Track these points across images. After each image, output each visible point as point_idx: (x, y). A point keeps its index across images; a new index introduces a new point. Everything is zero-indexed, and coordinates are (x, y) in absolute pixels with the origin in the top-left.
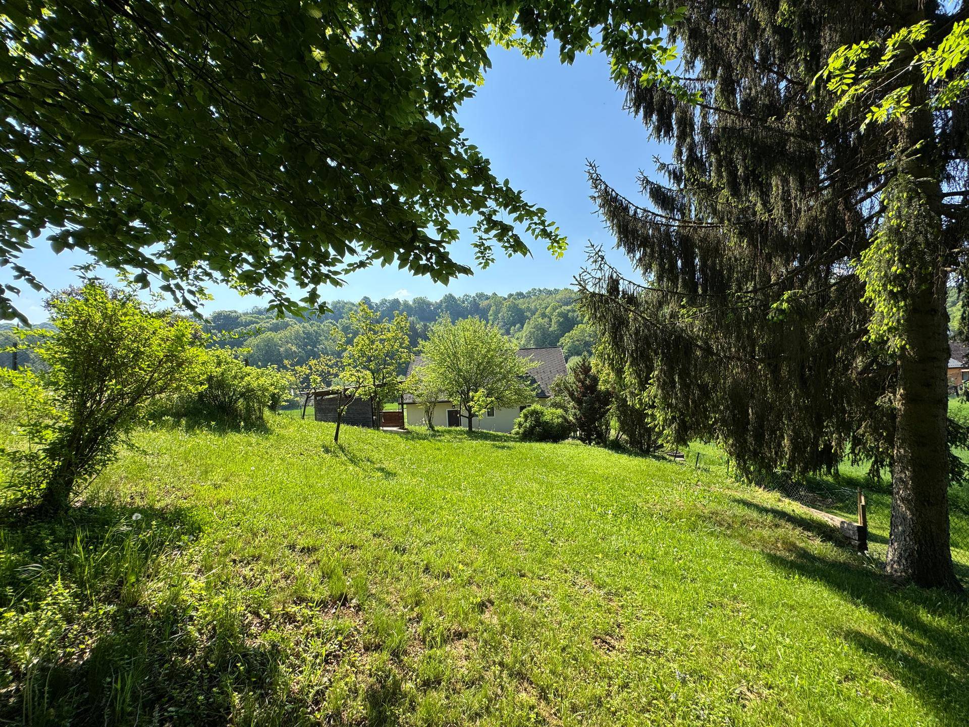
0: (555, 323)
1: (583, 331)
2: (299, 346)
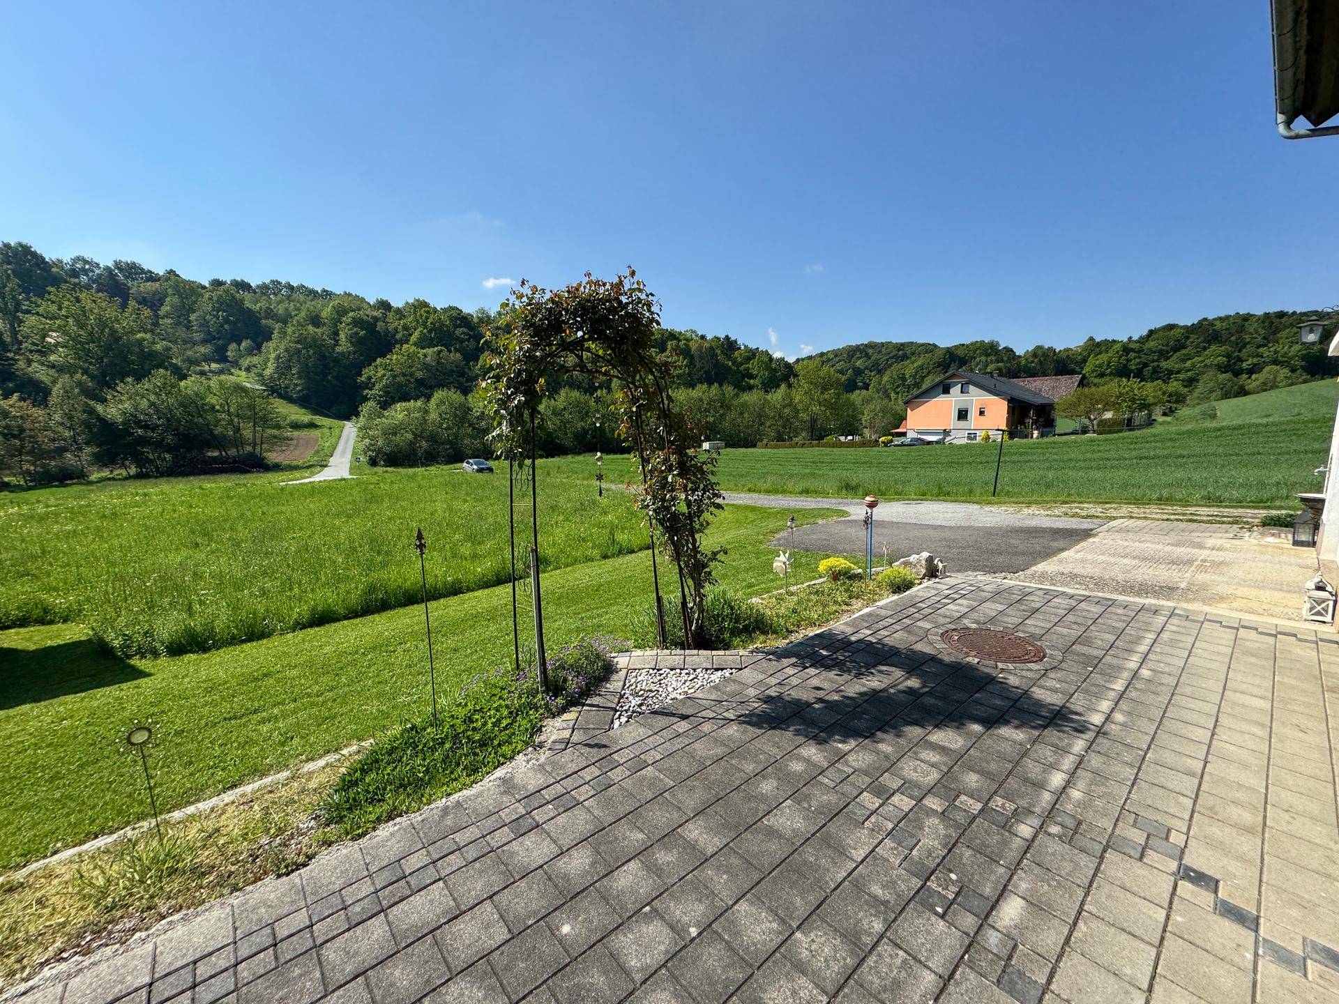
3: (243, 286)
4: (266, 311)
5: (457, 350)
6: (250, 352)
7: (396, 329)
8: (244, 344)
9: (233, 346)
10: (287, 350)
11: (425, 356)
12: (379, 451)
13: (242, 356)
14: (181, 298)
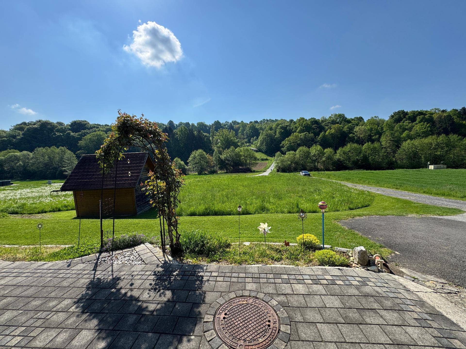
3: (256, 122)
4: (260, 128)
5: (312, 132)
6: (256, 140)
7: (293, 129)
8: (254, 138)
9: (252, 138)
10: (263, 138)
11: (301, 136)
12: (279, 167)
13: (254, 141)
14: (243, 128)
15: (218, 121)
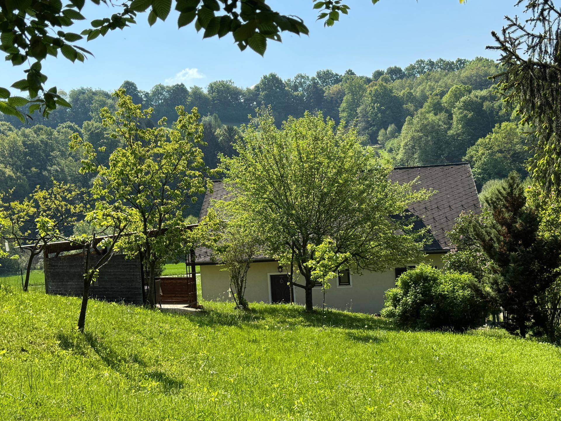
0: (460, 120)
1: (511, 134)
2: (16, 168)
3: (395, 72)
4: (407, 96)
6: (393, 136)
8: (389, 129)
9: (382, 131)
10: (413, 138)
13: (388, 139)
14: (353, 95)
15: (273, 76)
